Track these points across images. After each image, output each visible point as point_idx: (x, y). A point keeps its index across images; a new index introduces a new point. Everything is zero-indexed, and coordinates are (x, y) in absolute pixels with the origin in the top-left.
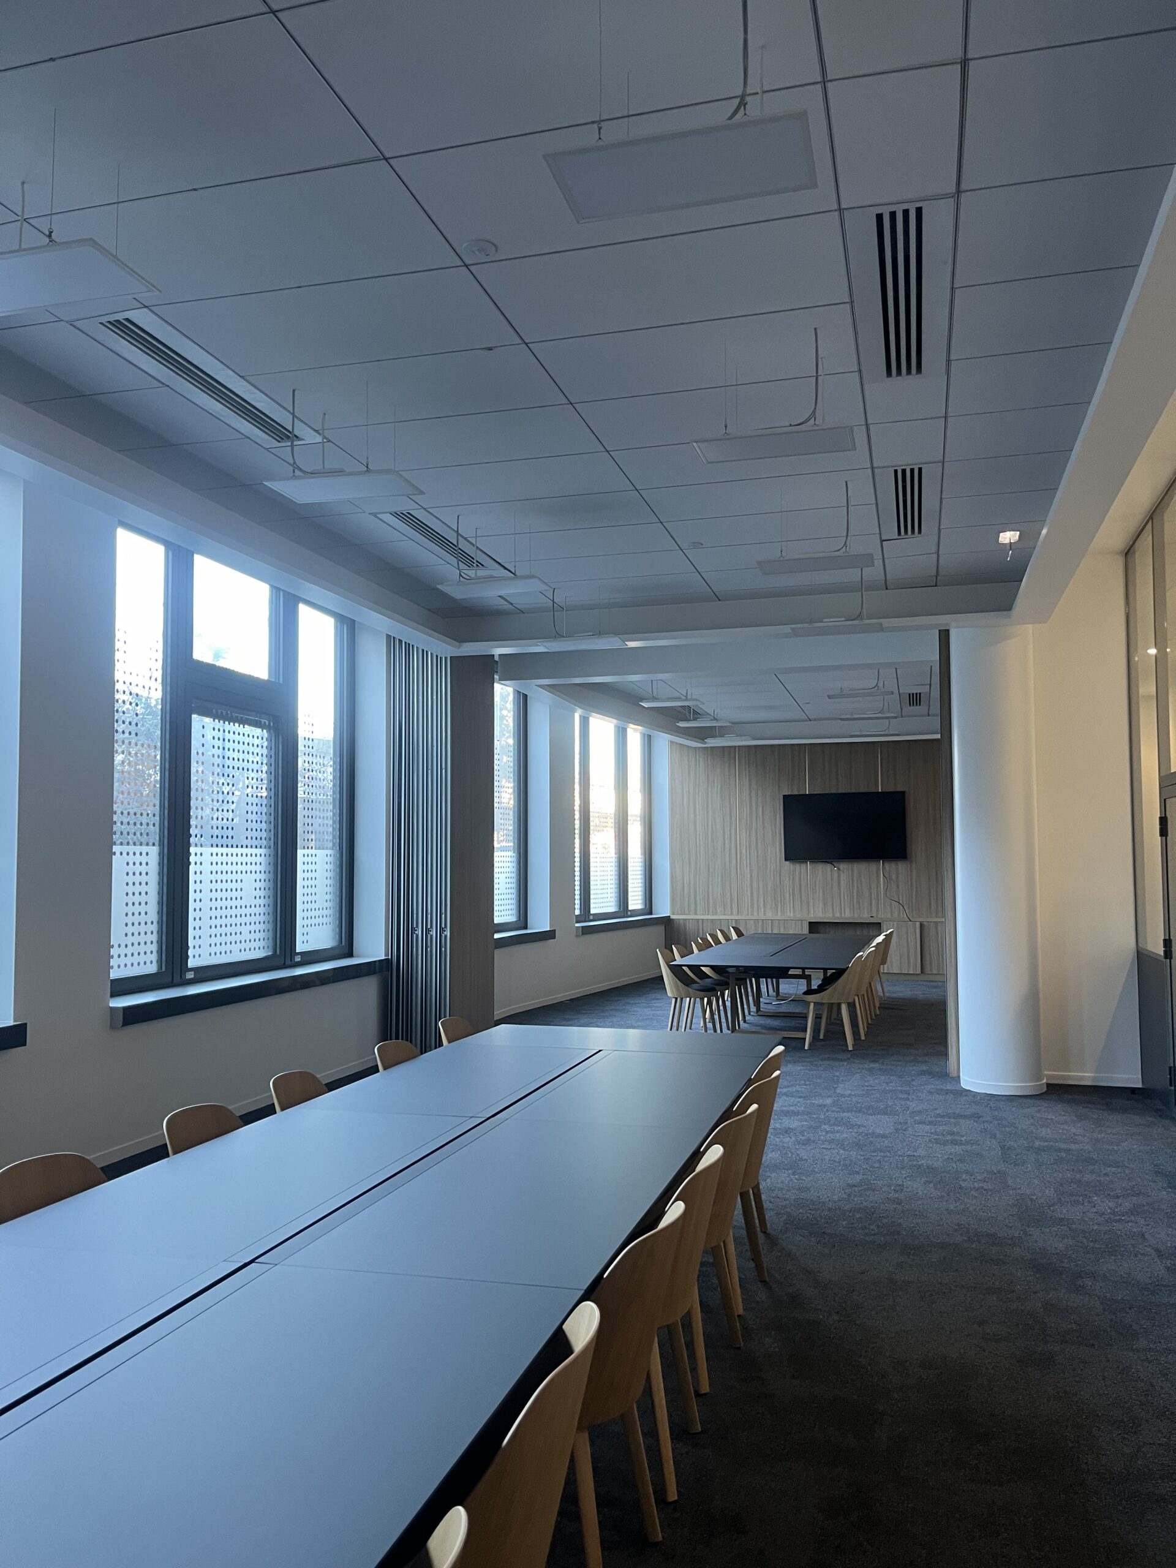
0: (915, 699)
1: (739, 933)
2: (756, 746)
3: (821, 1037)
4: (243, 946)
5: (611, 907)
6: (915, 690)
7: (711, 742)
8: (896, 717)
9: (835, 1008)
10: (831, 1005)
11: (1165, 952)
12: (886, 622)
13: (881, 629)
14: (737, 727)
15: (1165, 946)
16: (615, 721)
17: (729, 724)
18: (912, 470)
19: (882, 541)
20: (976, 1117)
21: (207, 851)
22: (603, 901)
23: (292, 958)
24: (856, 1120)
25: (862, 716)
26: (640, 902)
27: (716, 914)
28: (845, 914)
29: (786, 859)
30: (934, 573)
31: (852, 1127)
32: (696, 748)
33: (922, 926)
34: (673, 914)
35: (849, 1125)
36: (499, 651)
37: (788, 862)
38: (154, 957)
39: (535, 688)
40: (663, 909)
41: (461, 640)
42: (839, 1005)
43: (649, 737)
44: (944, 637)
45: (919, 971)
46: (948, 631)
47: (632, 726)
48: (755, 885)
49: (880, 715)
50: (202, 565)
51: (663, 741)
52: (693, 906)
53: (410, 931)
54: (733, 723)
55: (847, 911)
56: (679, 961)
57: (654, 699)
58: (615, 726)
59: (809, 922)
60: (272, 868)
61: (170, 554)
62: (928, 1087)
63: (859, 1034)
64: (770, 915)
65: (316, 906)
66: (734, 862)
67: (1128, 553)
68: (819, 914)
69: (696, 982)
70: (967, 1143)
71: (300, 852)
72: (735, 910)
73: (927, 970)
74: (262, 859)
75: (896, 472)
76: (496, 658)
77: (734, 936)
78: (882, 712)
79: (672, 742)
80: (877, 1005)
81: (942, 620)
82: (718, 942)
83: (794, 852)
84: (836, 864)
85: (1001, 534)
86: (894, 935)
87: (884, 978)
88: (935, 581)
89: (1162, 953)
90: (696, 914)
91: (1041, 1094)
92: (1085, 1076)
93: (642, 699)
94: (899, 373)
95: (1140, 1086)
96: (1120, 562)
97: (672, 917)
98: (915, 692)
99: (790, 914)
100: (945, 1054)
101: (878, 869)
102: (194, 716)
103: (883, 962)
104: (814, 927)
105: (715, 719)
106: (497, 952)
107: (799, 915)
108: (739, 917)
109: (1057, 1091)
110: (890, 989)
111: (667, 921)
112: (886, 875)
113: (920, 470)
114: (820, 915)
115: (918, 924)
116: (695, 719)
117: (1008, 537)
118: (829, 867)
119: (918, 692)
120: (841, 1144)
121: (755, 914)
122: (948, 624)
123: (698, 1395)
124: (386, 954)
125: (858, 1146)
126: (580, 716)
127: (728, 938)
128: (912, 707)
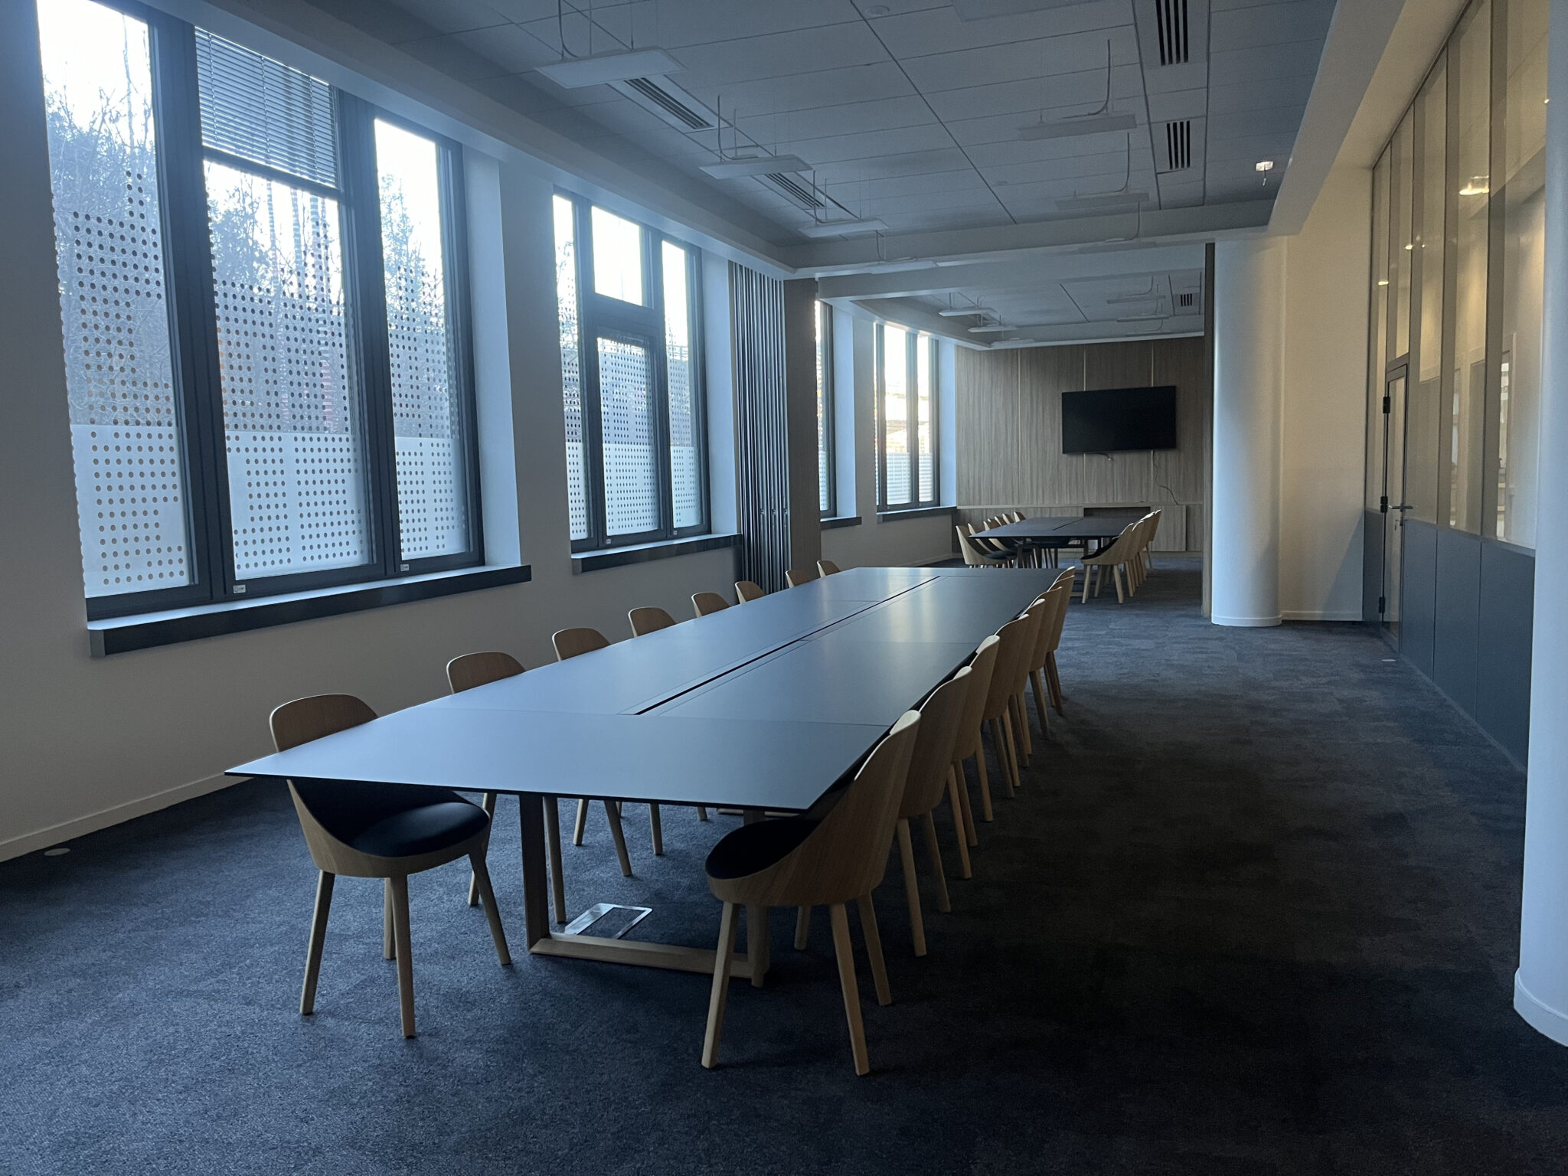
0: (1186, 300)
1: (1021, 517)
2: (1037, 348)
3: (1096, 595)
4: (639, 521)
5: (905, 499)
6: (1186, 292)
7: (997, 346)
8: (1167, 318)
9: (1109, 569)
10: (1104, 567)
11: (1382, 507)
12: (1159, 239)
13: (1154, 245)
14: (1022, 330)
15: (1382, 502)
16: (907, 328)
17: (1015, 329)
18: (1182, 124)
19: (1157, 174)
20: (1221, 639)
21: (612, 446)
22: (898, 494)
23: (671, 533)
24: (1123, 641)
25: (1137, 318)
26: (929, 495)
27: (999, 504)
28: (1119, 501)
29: (1064, 452)
30: (1202, 195)
31: (1122, 645)
32: (980, 351)
33: (1188, 509)
34: (960, 505)
35: (1119, 644)
36: (818, 274)
37: (1065, 455)
38: (584, 527)
39: (844, 305)
40: (950, 500)
41: (795, 266)
42: (1112, 567)
43: (937, 342)
44: (1210, 248)
45: (1184, 550)
46: (1213, 245)
47: (921, 332)
48: (1035, 477)
49: (1154, 316)
50: (597, 213)
51: (950, 346)
52: (977, 498)
53: (758, 512)
54: (1018, 327)
55: (1120, 498)
56: (973, 534)
57: (952, 309)
58: (907, 333)
59: (1085, 509)
60: (654, 461)
61: (577, 209)
62: (1184, 624)
63: (1128, 593)
64: (1047, 503)
65: (684, 492)
66: (1015, 455)
67: (1375, 167)
68: (1092, 502)
69: (989, 553)
70: (1211, 652)
71: (672, 448)
72: (1016, 500)
73: (1192, 548)
74: (647, 454)
75: (1168, 125)
76: (817, 279)
77: (1017, 519)
78: (1155, 313)
79: (958, 347)
80: (1145, 574)
81: (1208, 236)
82: (1004, 523)
83: (1070, 447)
84: (1110, 456)
85: (1258, 165)
86: (1162, 515)
87: (1151, 556)
88: (1202, 202)
89: (1379, 509)
90: (980, 504)
91: (1277, 626)
92: (1317, 613)
93: (941, 310)
94: (1171, 61)
95: (1360, 619)
96: (1368, 175)
97: (959, 508)
98: (1186, 293)
99: (1066, 502)
100: (1200, 604)
101: (1149, 458)
102: (599, 340)
103: (1151, 538)
104: (1088, 512)
105: (1000, 324)
106: (823, 534)
107: (1075, 503)
108: (1019, 506)
109: (1289, 624)
110: (1158, 564)
111: (954, 512)
112: (1157, 464)
113: (1188, 123)
114: (1095, 502)
115: (1184, 507)
116: (985, 325)
117: (1263, 166)
118: (1103, 457)
119: (1189, 293)
120: (1114, 655)
121: (1035, 502)
122: (1213, 239)
123: (1014, 787)
124: (739, 530)
125: (1126, 654)
126: (877, 325)
127: (1012, 521)
128: (1184, 307)
